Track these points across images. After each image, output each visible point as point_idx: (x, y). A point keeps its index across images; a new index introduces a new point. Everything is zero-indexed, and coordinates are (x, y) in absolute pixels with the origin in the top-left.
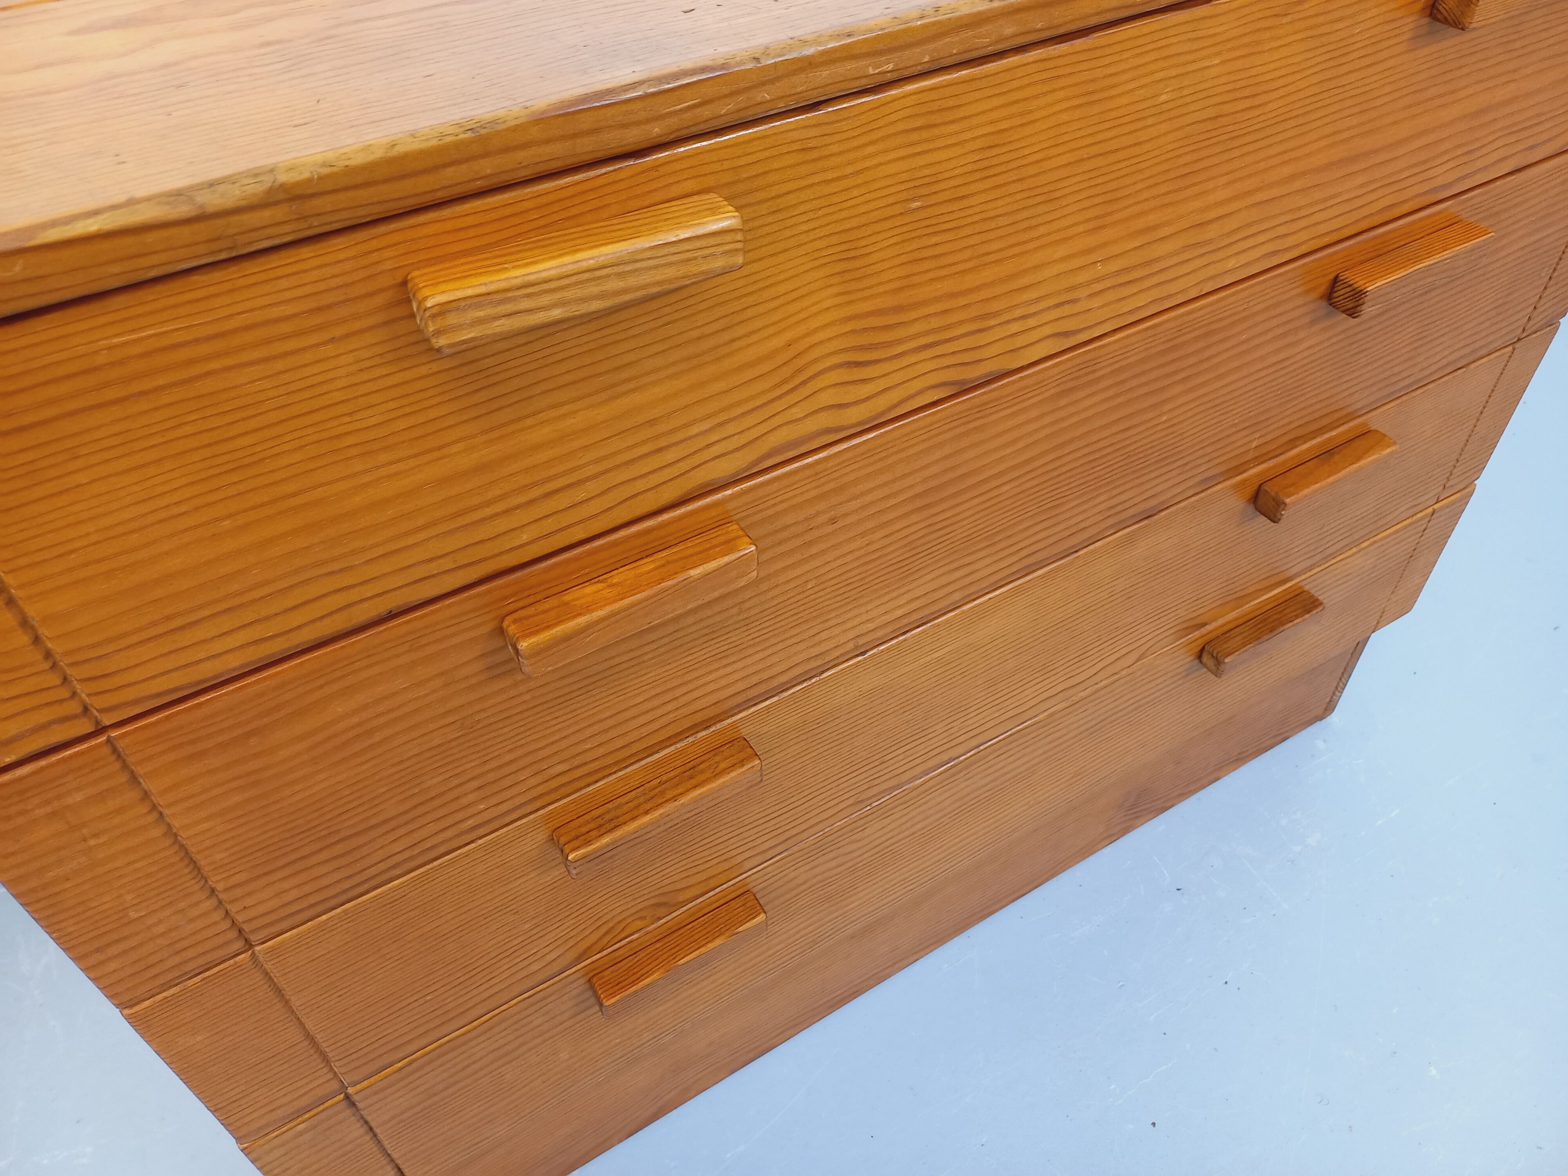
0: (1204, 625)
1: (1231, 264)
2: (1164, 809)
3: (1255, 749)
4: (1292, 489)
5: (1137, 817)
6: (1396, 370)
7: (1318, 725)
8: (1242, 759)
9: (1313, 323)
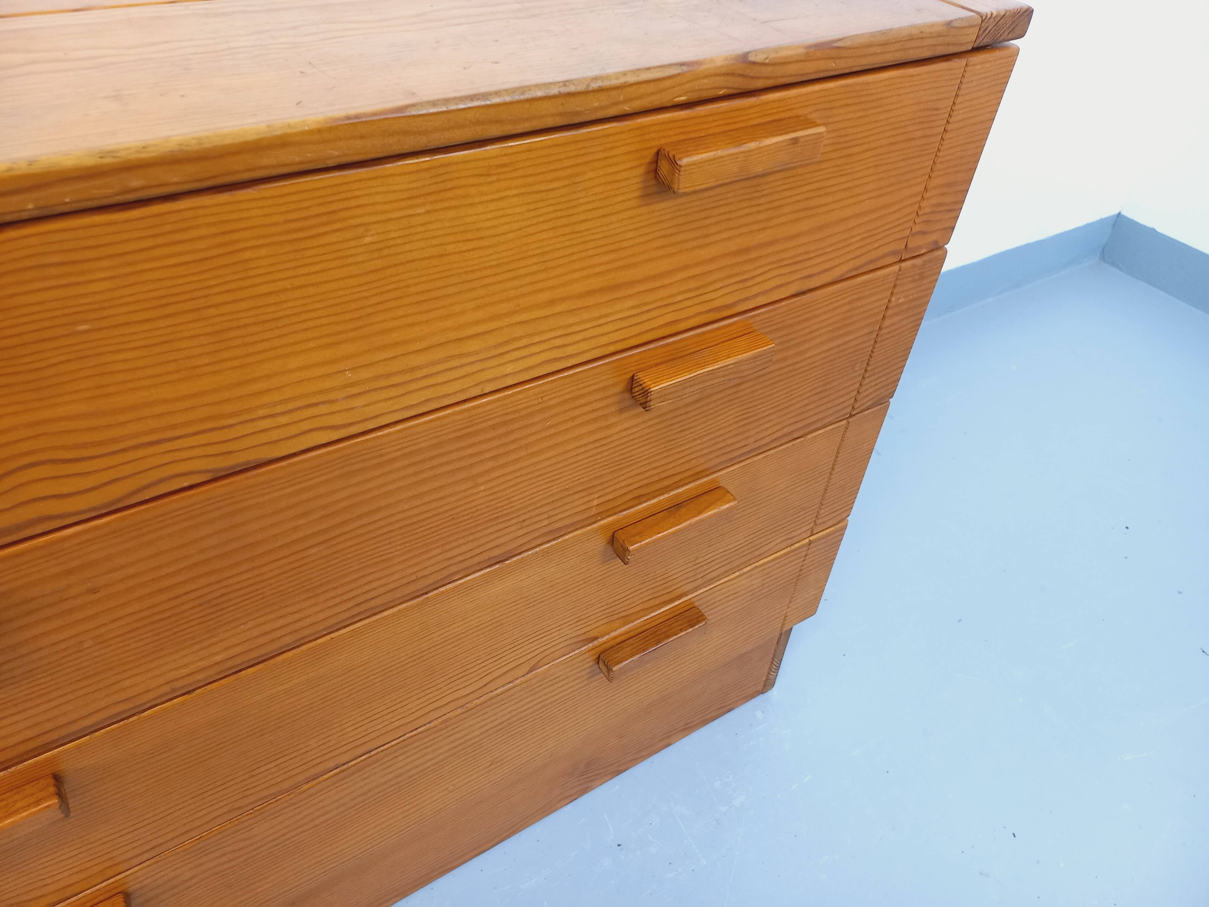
0: (596, 638)
1: (509, 369)
2: (619, 772)
3: (701, 720)
4: (637, 538)
5: (592, 781)
6: (729, 442)
7: (761, 697)
8: (690, 728)
9: (621, 410)
